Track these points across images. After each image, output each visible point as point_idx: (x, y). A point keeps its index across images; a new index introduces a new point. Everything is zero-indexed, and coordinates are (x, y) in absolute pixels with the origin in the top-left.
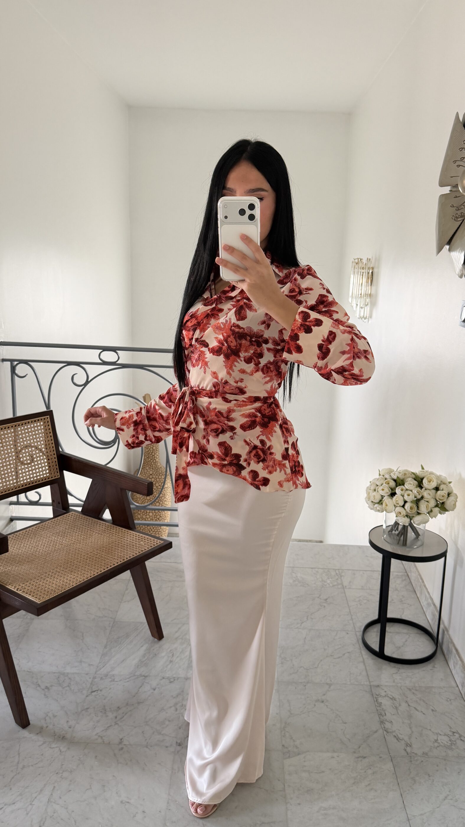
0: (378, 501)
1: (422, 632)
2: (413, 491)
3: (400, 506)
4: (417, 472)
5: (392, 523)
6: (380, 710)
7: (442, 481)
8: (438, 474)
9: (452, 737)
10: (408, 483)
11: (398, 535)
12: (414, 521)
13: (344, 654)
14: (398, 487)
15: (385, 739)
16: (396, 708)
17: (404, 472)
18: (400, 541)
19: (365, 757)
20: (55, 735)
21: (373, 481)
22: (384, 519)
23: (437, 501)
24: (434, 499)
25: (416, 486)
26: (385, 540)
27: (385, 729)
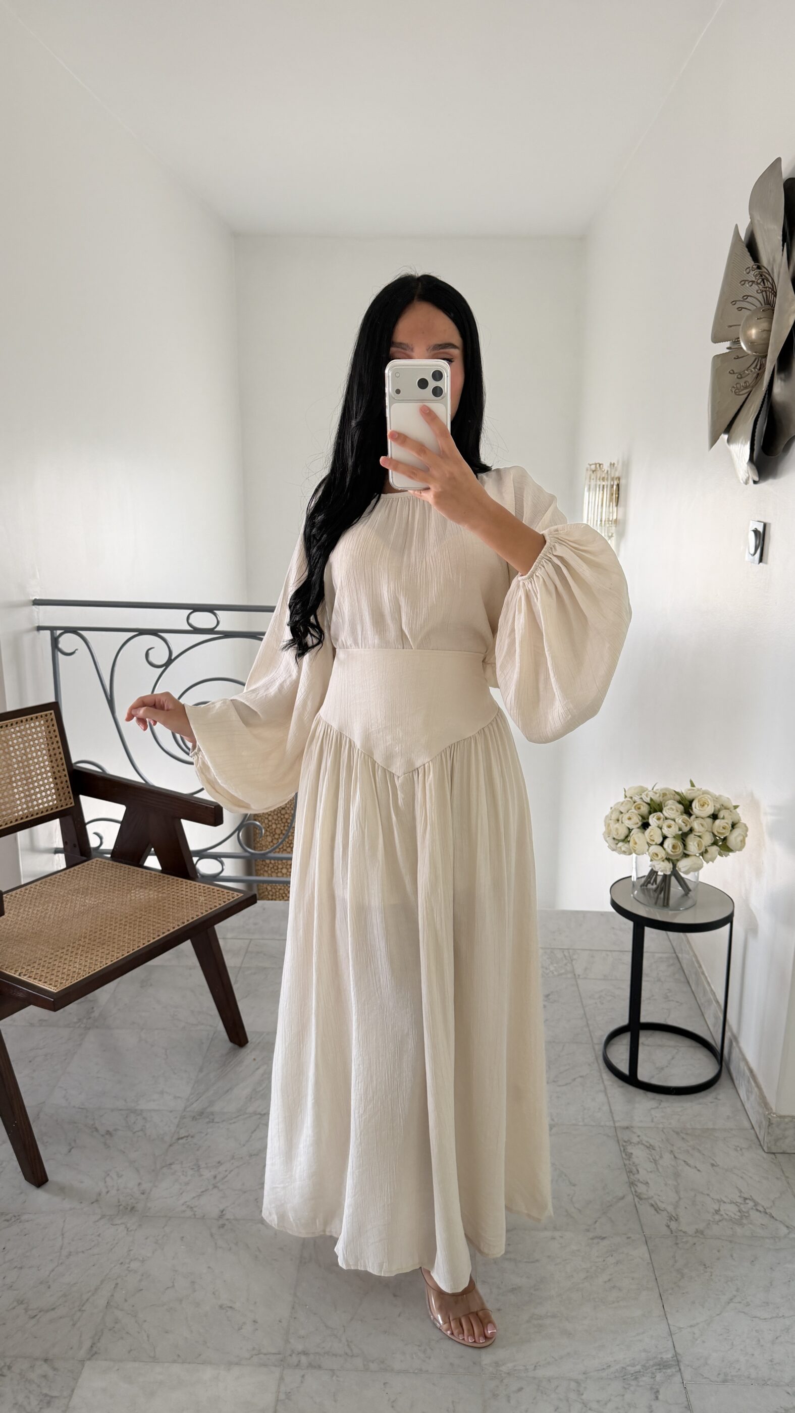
0: (622, 837)
1: (699, 1045)
2: (676, 821)
3: (656, 844)
4: (683, 792)
5: (646, 873)
6: (630, 1164)
7: (722, 805)
8: (717, 794)
9: (742, 1206)
10: (668, 807)
11: (655, 890)
12: (680, 867)
13: (574, 1079)
14: (652, 815)
15: (637, 1209)
16: (655, 1161)
17: (664, 791)
18: (659, 900)
19: (604, 1238)
20: (120, 1206)
21: (616, 807)
22: (634, 866)
23: (715, 836)
24: (710, 832)
25: (681, 813)
26: (635, 899)
27: (637, 1194)
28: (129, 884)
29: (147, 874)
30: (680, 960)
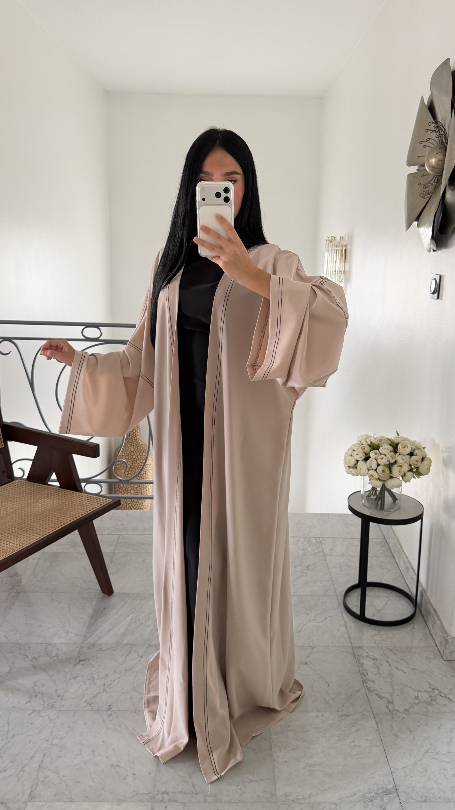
0: (353, 465)
1: (402, 595)
2: (387, 455)
3: (373, 470)
4: (392, 439)
5: (369, 488)
6: (362, 670)
7: (416, 447)
8: (413, 440)
9: (431, 694)
10: (382, 447)
11: (375, 499)
13: (326, 618)
14: (372, 452)
15: (368, 697)
16: (378, 668)
17: (380, 438)
18: (378, 505)
19: (348, 716)
20: (44, 704)
21: (351, 447)
22: (362, 485)
23: (411, 465)
24: (408, 463)
25: (390, 451)
26: (363, 505)
27: (368, 688)
28: (40, 495)
29: (51, 489)
30: (388, 543)
